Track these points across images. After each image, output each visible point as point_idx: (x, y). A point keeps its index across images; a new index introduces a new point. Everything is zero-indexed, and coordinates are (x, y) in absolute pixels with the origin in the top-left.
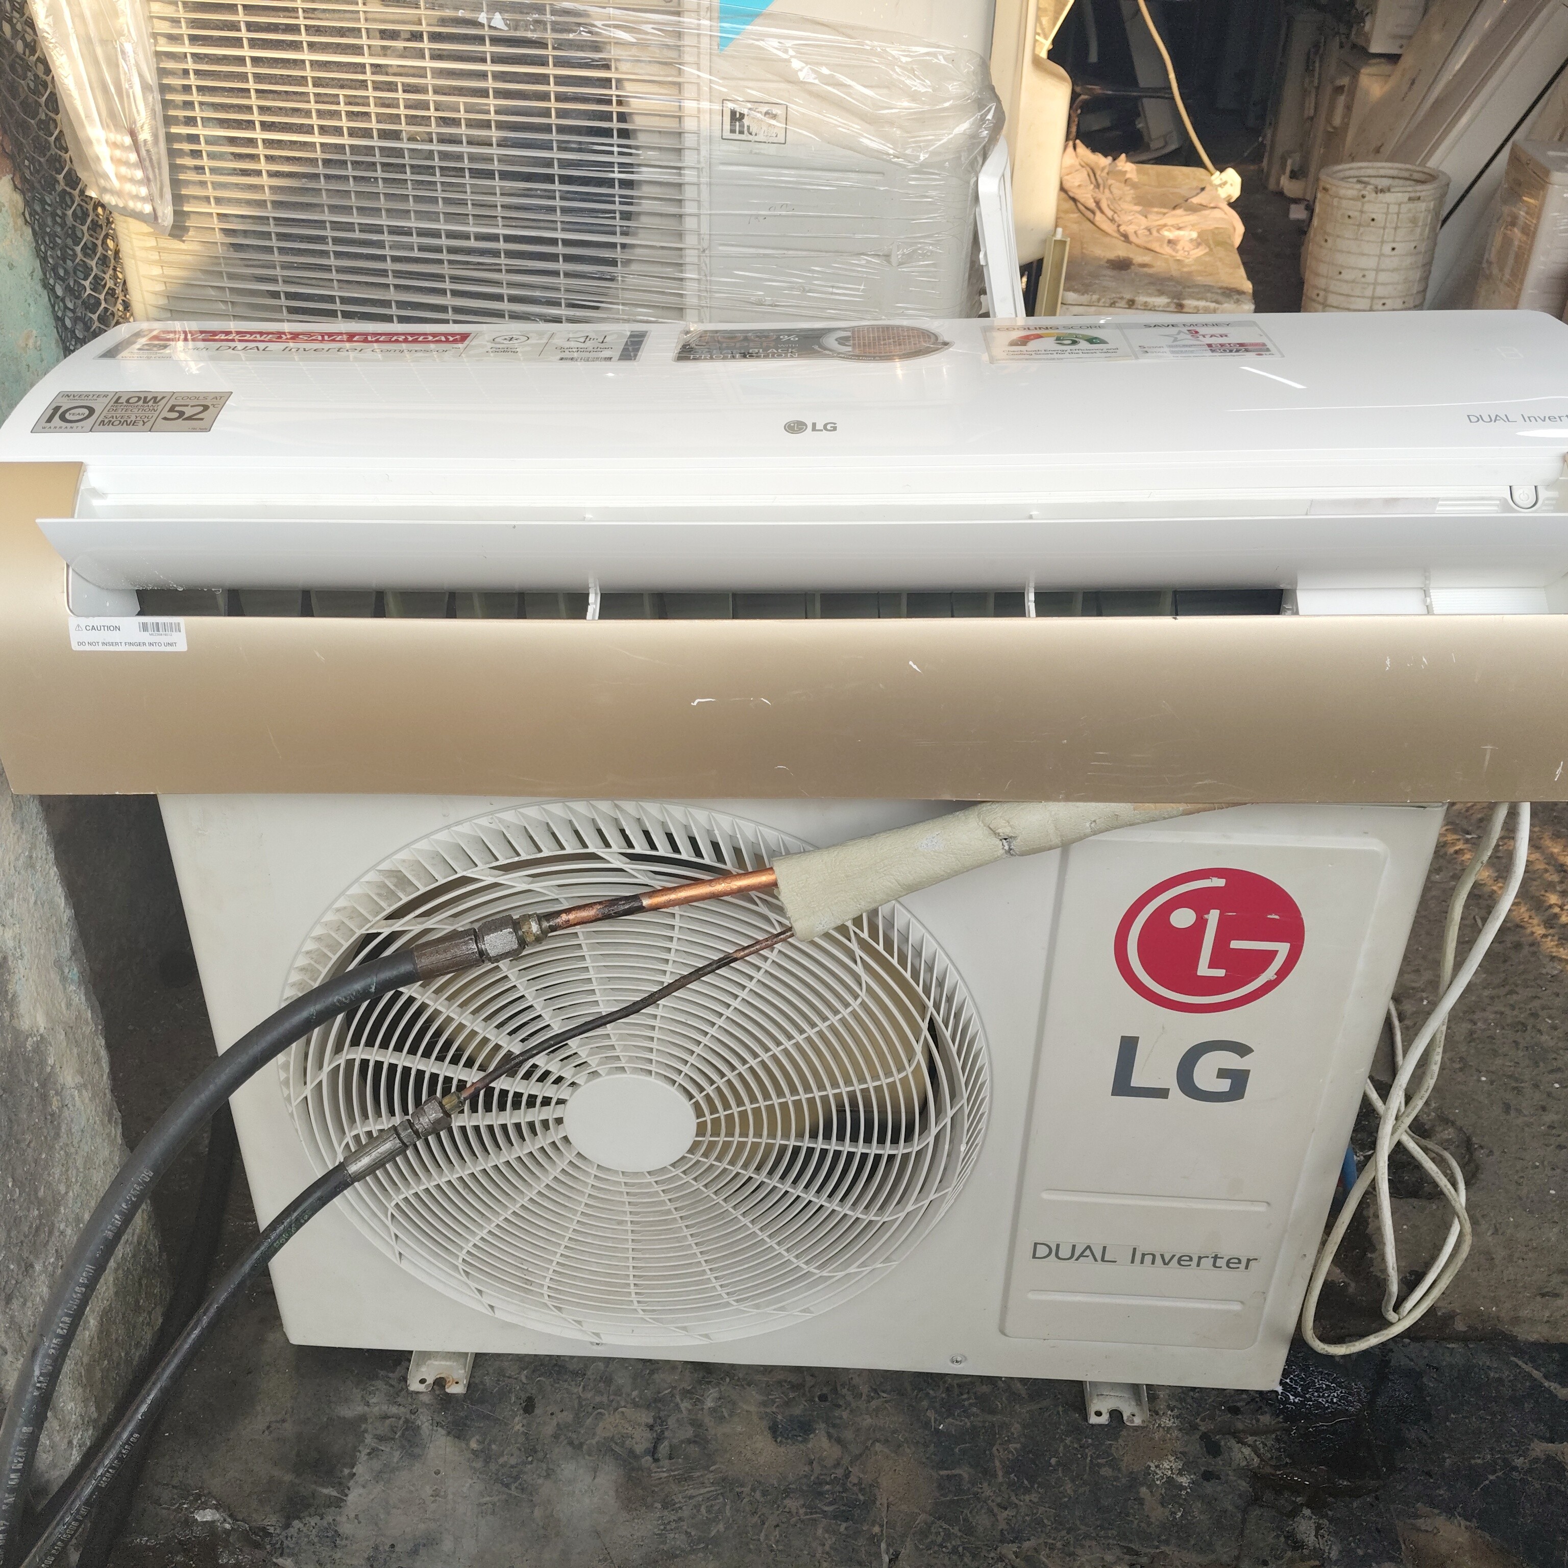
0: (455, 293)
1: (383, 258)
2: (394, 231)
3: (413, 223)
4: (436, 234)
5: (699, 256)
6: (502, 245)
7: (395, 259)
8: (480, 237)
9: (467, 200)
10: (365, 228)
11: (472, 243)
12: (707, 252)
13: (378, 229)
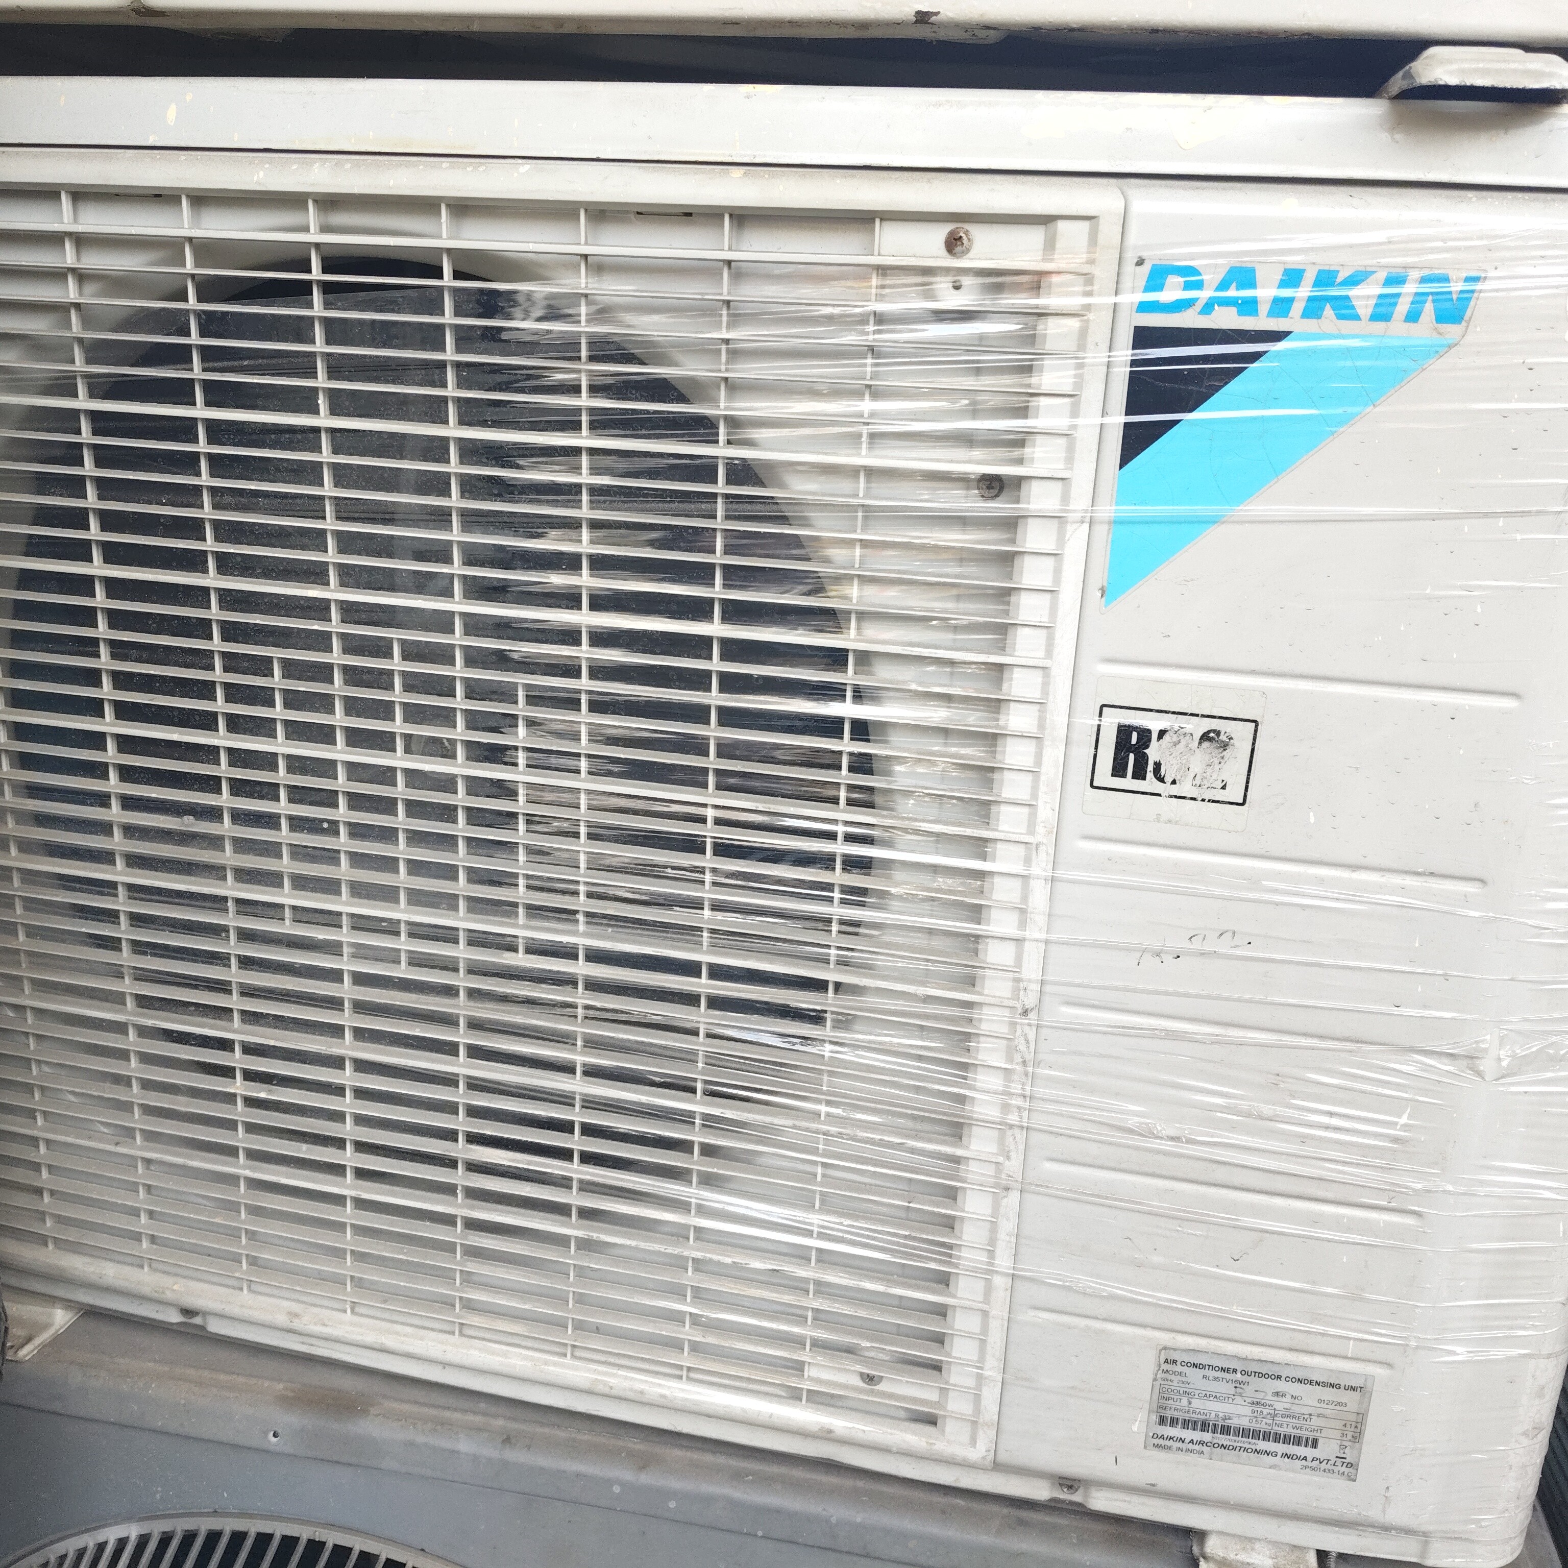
0: (475, 1052)
1: (335, 976)
2: (361, 924)
3: (402, 913)
4: (448, 936)
5: (1013, 1025)
6: (581, 968)
7: (360, 979)
8: (537, 949)
9: (516, 876)
10: (302, 915)
11: (521, 960)
12: (1032, 1015)
13: (331, 919)
